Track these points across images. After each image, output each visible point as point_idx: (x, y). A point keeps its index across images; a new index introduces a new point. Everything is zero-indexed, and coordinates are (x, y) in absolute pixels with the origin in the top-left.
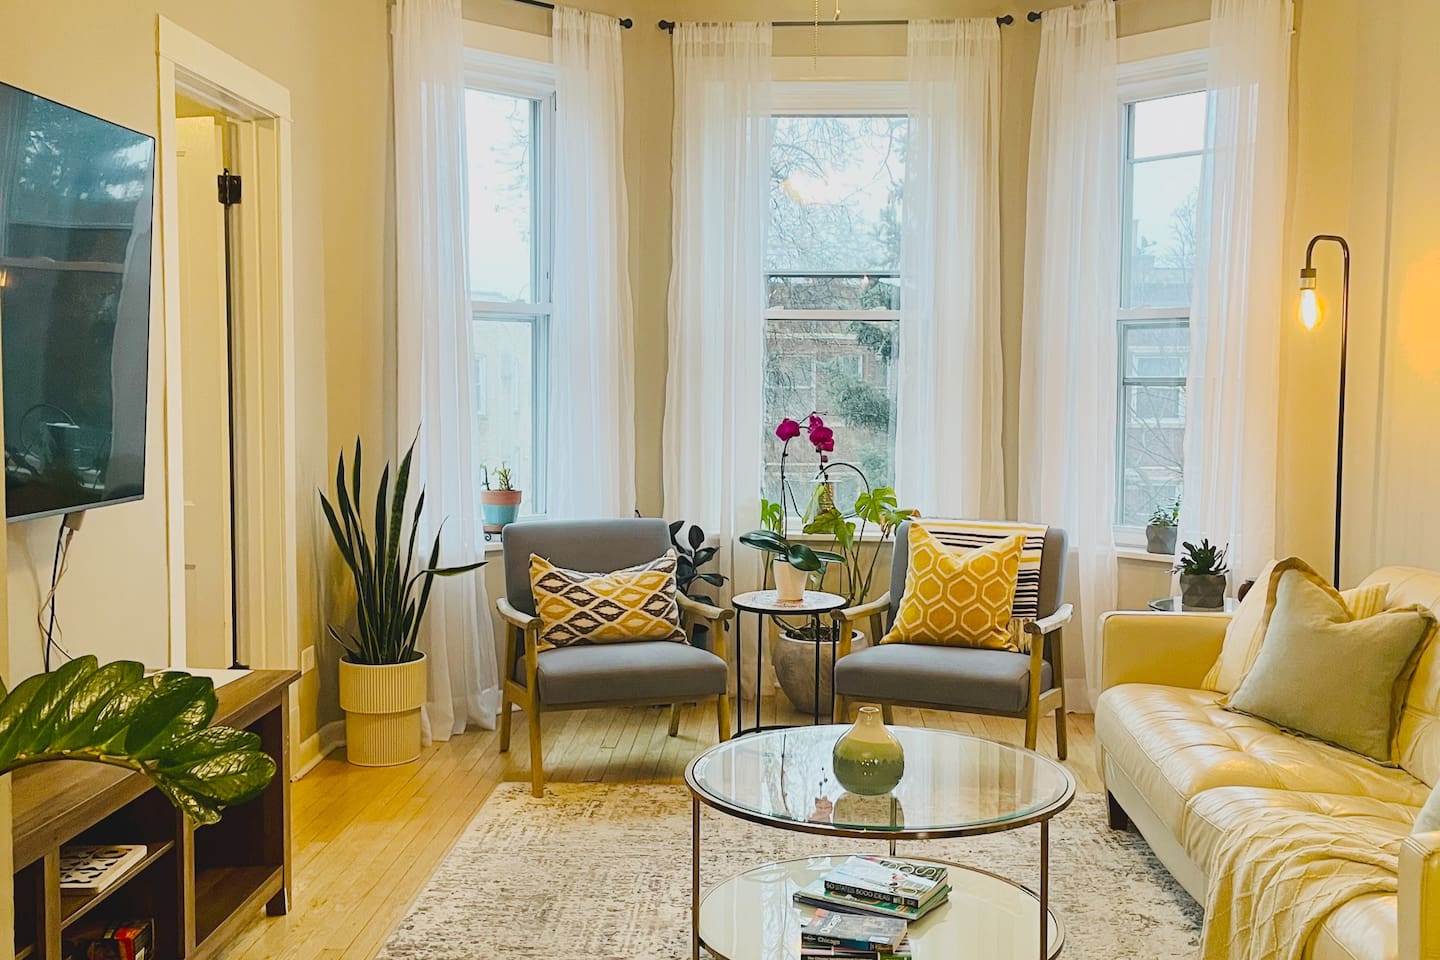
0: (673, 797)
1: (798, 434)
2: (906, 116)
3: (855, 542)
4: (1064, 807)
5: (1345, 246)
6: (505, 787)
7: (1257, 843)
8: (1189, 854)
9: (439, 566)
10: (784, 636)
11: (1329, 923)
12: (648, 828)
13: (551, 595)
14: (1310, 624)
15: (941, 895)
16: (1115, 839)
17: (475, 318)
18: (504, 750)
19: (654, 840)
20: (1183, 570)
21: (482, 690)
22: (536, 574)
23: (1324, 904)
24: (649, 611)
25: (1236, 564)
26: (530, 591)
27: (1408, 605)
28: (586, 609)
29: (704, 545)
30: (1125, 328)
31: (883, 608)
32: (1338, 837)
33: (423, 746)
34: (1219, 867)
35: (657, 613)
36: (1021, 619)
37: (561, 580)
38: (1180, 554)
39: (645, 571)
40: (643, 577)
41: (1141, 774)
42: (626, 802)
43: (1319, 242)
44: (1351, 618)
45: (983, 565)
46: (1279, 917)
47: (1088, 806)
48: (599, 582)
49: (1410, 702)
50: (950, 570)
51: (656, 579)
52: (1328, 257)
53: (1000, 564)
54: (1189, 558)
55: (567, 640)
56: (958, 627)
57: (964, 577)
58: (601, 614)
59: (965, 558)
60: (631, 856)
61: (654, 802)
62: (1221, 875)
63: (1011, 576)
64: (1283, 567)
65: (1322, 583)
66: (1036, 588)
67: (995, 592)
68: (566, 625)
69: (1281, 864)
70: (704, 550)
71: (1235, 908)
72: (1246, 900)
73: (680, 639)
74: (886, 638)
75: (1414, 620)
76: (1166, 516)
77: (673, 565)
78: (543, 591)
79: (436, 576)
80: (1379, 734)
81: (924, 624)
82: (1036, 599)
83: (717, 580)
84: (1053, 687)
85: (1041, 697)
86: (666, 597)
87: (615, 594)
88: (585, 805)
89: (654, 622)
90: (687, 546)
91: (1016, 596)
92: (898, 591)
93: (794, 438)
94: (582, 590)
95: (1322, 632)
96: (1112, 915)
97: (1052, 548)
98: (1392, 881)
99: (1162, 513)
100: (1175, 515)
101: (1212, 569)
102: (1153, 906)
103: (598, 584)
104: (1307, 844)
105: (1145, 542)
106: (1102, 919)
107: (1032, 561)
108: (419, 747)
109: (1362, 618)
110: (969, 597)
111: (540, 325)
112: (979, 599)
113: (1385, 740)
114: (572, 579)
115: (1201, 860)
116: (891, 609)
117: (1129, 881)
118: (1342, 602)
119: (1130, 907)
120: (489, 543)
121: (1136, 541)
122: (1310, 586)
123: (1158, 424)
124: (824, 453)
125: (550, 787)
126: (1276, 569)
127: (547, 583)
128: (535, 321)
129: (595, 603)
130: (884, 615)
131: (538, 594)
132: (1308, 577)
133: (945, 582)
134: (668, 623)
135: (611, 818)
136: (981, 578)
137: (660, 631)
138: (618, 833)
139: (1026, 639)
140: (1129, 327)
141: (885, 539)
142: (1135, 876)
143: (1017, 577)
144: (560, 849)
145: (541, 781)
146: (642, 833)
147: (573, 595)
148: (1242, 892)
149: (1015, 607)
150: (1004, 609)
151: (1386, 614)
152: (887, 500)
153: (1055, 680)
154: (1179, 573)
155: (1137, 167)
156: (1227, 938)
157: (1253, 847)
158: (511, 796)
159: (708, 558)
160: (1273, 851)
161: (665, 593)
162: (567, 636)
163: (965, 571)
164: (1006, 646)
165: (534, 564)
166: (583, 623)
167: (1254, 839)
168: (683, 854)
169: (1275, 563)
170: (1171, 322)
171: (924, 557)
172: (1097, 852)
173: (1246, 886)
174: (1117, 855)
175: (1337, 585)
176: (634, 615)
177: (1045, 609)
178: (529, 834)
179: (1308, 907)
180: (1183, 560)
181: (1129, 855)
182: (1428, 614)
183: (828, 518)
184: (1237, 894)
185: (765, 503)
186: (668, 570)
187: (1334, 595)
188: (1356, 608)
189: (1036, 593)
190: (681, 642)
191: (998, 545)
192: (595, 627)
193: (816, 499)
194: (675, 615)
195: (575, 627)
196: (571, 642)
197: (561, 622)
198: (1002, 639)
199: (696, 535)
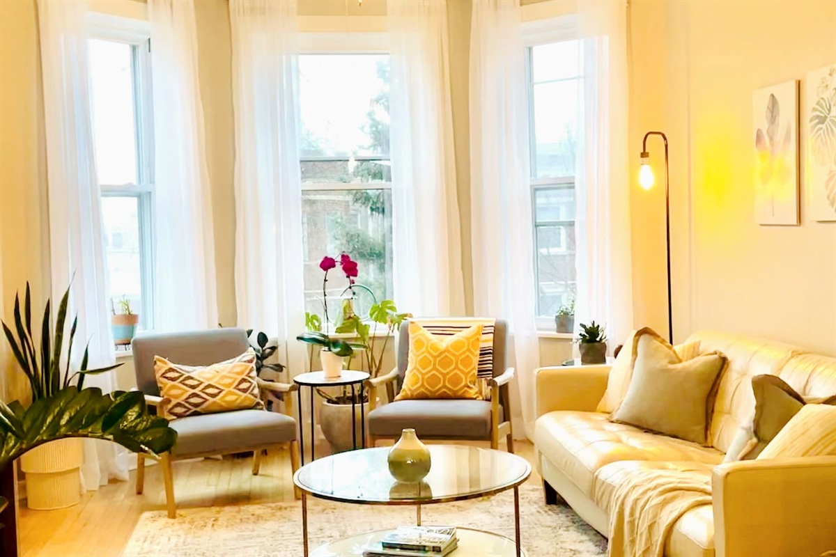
0: (266, 510)
1: (334, 266)
2: (388, 54)
3: (370, 338)
4: (526, 479)
5: (665, 139)
6: (147, 514)
7: (636, 489)
8: (597, 504)
9: (89, 368)
10: (326, 403)
11: (678, 524)
12: (253, 530)
13: (171, 383)
14: (658, 366)
15: (453, 544)
16: (550, 510)
17: (102, 196)
18: (140, 492)
19: (259, 536)
20: (581, 341)
21: (119, 453)
22: (160, 369)
23: (675, 514)
24: (239, 390)
25: (610, 336)
26: (155, 382)
27: (712, 351)
28: (196, 391)
29: (268, 345)
30: (535, 190)
31: (394, 378)
32: (679, 480)
33: (81, 495)
34: (616, 505)
35: (244, 391)
36: (483, 379)
37: (178, 372)
38: (577, 332)
39: (235, 363)
40: (234, 367)
41: (566, 463)
42: (235, 517)
43: (649, 136)
44: (680, 361)
45: (457, 346)
46: (651, 527)
47: (532, 493)
48: (203, 372)
49: (716, 409)
50: (437, 350)
51: (242, 368)
52: (655, 143)
53: (469, 343)
54: (584, 333)
55: (185, 412)
56: (444, 386)
57: (446, 354)
58: (207, 394)
59: (445, 342)
60: (246, 547)
61: (253, 515)
62: (617, 510)
63: (475, 350)
64: (640, 333)
65: (663, 341)
66: (491, 358)
67: (466, 362)
68: (183, 403)
69: (650, 497)
70: (269, 348)
71: (626, 528)
72: (632, 523)
73: (260, 407)
74: (397, 397)
75: (716, 359)
76: (567, 309)
77: (254, 358)
78: (166, 380)
79: (86, 375)
80: (699, 429)
81: (422, 385)
82: (491, 365)
83: (279, 368)
84: (505, 421)
85: (499, 427)
86: (249, 379)
87: (215, 380)
88: (207, 521)
89: (243, 397)
90: (258, 347)
91: (479, 365)
92: (403, 366)
93: (332, 269)
94: (192, 378)
95: (664, 371)
96: (554, 550)
97: (499, 332)
98: (709, 498)
99: (564, 308)
100: (572, 308)
101: (598, 339)
102: (577, 544)
103: (201, 373)
104: (663, 485)
105: (555, 326)
106: (548, 553)
107: (488, 342)
108: (79, 496)
109: (687, 360)
110: (450, 366)
111: (144, 199)
112: (457, 367)
113: (703, 431)
114: (186, 371)
115: (604, 506)
116: (400, 379)
117: (561, 532)
118: (675, 352)
119: (563, 545)
120: (117, 352)
121: (549, 327)
122: (656, 343)
123: (548, 252)
124: (352, 278)
125: (179, 512)
126: (636, 335)
127: (169, 375)
128: (139, 196)
129: (202, 387)
130: (395, 382)
131: (162, 383)
132: (655, 338)
133: (435, 357)
134: (252, 397)
135: (227, 527)
136: (457, 354)
137: (247, 403)
138: (234, 534)
139: (487, 390)
140: (536, 190)
141: (391, 335)
142: (565, 529)
143: (479, 352)
144: (197, 547)
145: (173, 509)
146: (249, 533)
147: (187, 382)
148: (630, 517)
149: (479, 371)
150: (472, 373)
151: (699, 358)
152: (391, 308)
153: (506, 417)
154: (578, 344)
155: (535, 86)
156: (623, 545)
157: (634, 491)
158: (153, 519)
159: (270, 354)
160: (645, 492)
161: (249, 377)
162: (184, 410)
163: (447, 350)
164: (474, 397)
165: (158, 363)
166: (195, 400)
167: (634, 487)
168: (280, 542)
169: (634, 332)
170: (563, 185)
171: (419, 343)
172: (540, 518)
173: (632, 514)
174: (553, 518)
175: (671, 342)
176: (231, 393)
177: (498, 371)
178: (174, 540)
179: (666, 518)
180: (580, 335)
181: (560, 517)
182: (723, 356)
183: (351, 322)
184: (627, 519)
185: (307, 315)
186: (250, 361)
187: (670, 348)
188: (683, 356)
189: (491, 362)
190: (262, 409)
191: (465, 333)
192: (203, 403)
193: (342, 311)
194: (256, 391)
195: (190, 404)
196: (188, 413)
197: (179, 401)
198: (472, 392)
199: (263, 339)
